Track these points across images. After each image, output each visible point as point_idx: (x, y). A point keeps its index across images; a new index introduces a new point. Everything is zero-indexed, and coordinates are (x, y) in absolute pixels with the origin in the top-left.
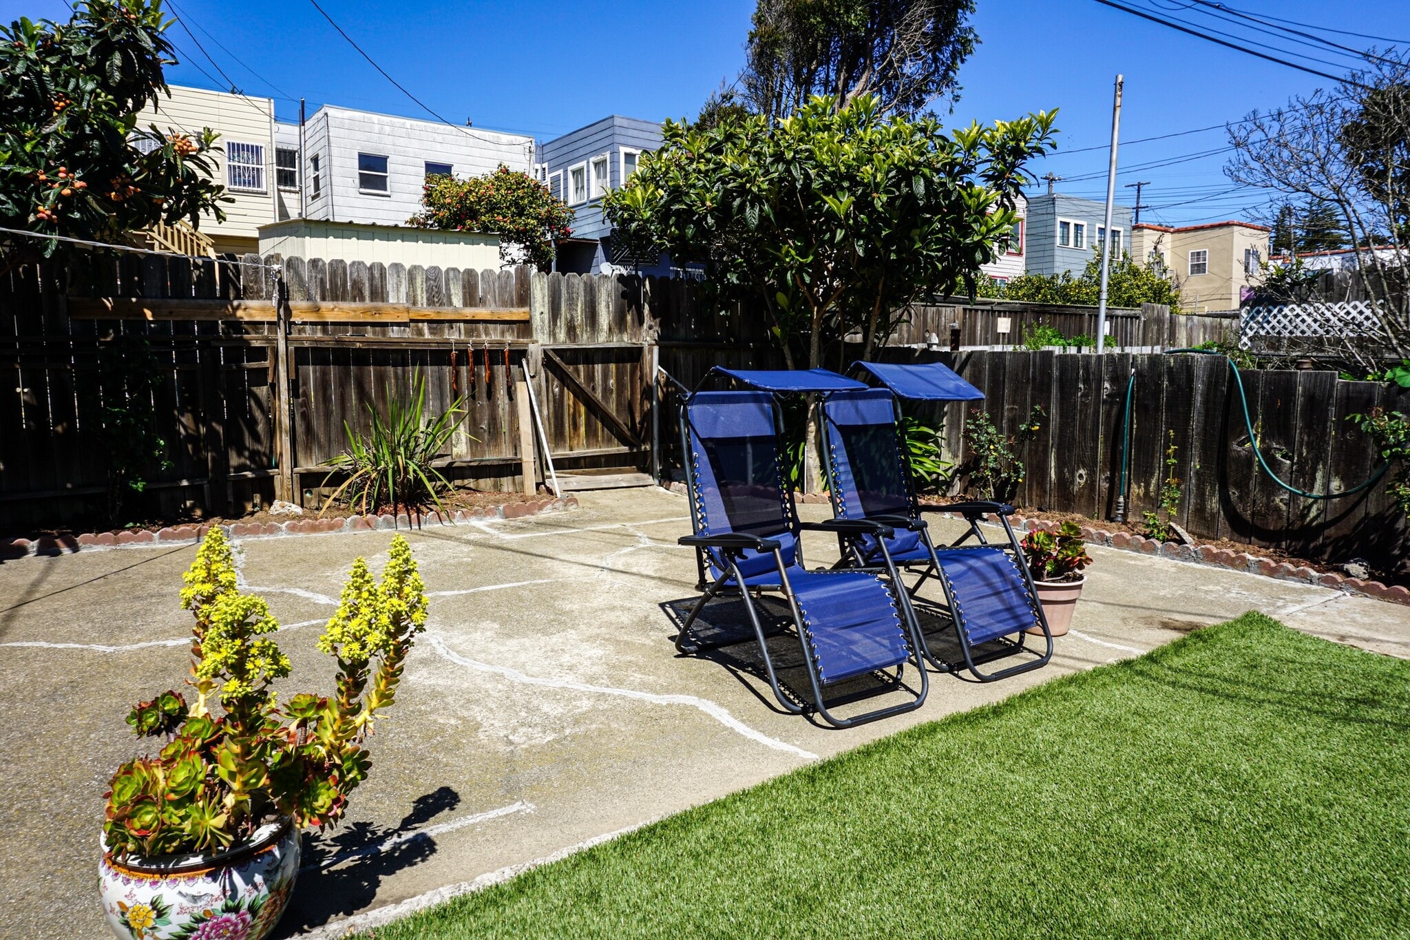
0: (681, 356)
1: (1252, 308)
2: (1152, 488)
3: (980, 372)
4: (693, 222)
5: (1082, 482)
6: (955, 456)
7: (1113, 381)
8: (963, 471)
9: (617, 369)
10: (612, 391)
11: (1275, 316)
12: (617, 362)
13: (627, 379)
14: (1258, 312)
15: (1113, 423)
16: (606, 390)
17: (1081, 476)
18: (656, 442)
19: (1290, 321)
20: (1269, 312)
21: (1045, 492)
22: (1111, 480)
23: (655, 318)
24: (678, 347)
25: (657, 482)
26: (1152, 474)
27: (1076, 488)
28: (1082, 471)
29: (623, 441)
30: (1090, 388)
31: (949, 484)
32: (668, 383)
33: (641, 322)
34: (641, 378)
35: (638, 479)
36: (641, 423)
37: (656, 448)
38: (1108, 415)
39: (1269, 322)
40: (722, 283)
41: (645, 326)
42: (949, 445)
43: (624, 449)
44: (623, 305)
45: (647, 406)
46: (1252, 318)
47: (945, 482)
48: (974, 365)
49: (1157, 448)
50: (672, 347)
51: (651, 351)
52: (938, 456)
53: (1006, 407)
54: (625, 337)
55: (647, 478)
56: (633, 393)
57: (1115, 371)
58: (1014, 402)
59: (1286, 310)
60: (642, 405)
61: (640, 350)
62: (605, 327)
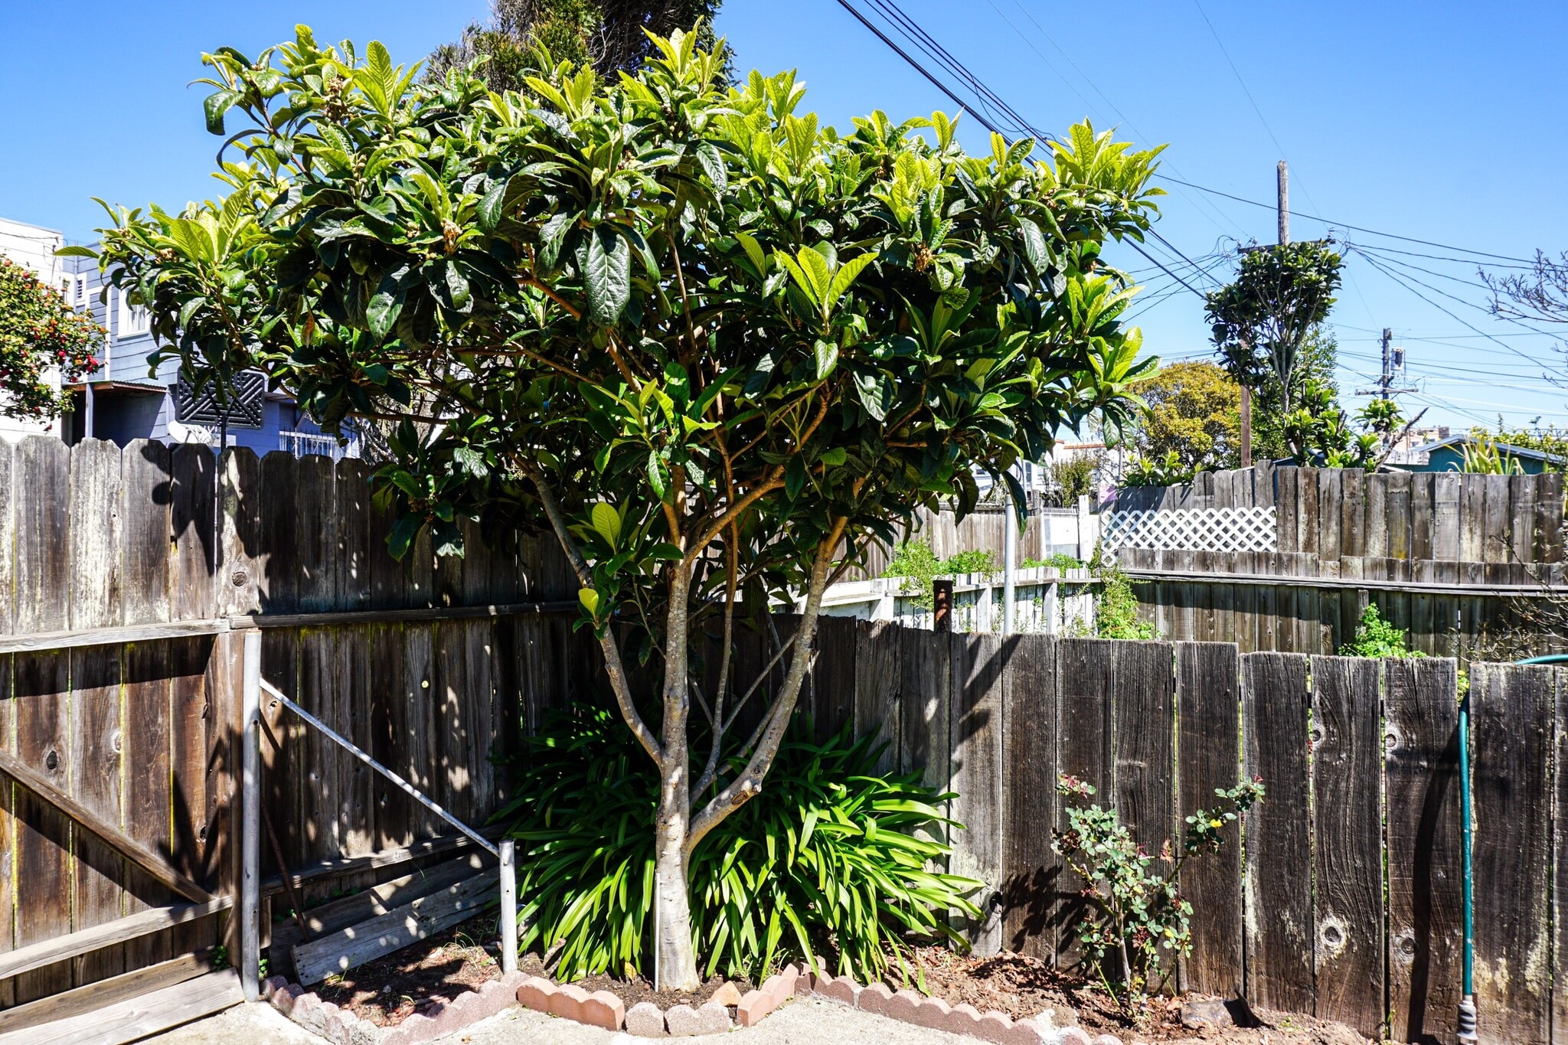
0: (322, 644)
1: (1115, 512)
2: (1531, 972)
3: (1040, 681)
4: (393, 288)
5: (1338, 946)
6: (987, 864)
7: (1411, 717)
8: (1008, 898)
9: (136, 699)
10: (115, 763)
11: (1145, 524)
12: (134, 678)
13: (166, 722)
14: (1123, 518)
15: (1413, 817)
16: (96, 760)
17: (1332, 932)
18: (251, 884)
19: (1164, 531)
20: (1137, 518)
21: (1232, 960)
22: (1420, 947)
23: (251, 554)
24: (313, 626)
25: (252, 989)
26: (1530, 940)
27: (1320, 960)
28: (1332, 921)
29: (150, 891)
30: (1343, 734)
31: (976, 928)
32: (286, 718)
33: (211, 561)
34: (210, 717)
35: (194, 998)
36: (211, 834)
37: (250, 900)
38: (1399, 797)
39: (1137, 531)
40: (440, 474)
41: (223, 576)
42: (970, 838)
43: (155, 918)
44: (158, 525)
45: (226, 788)
46: (1116, 525)
47: (966, 923)
48: (1024, 665)
49: (1540, 880)
50: (297, 628)
51: (239, 644)
52: (943, 861)
53: (1117, 761)
54: (163, 609)
55: (225, 985)
56: (183, 754)
57: (1413, 693)
58: (1134, 754)
59: (1158, 516)
60: (211, 789)
61: (206, 643)
62: (98, 584)
